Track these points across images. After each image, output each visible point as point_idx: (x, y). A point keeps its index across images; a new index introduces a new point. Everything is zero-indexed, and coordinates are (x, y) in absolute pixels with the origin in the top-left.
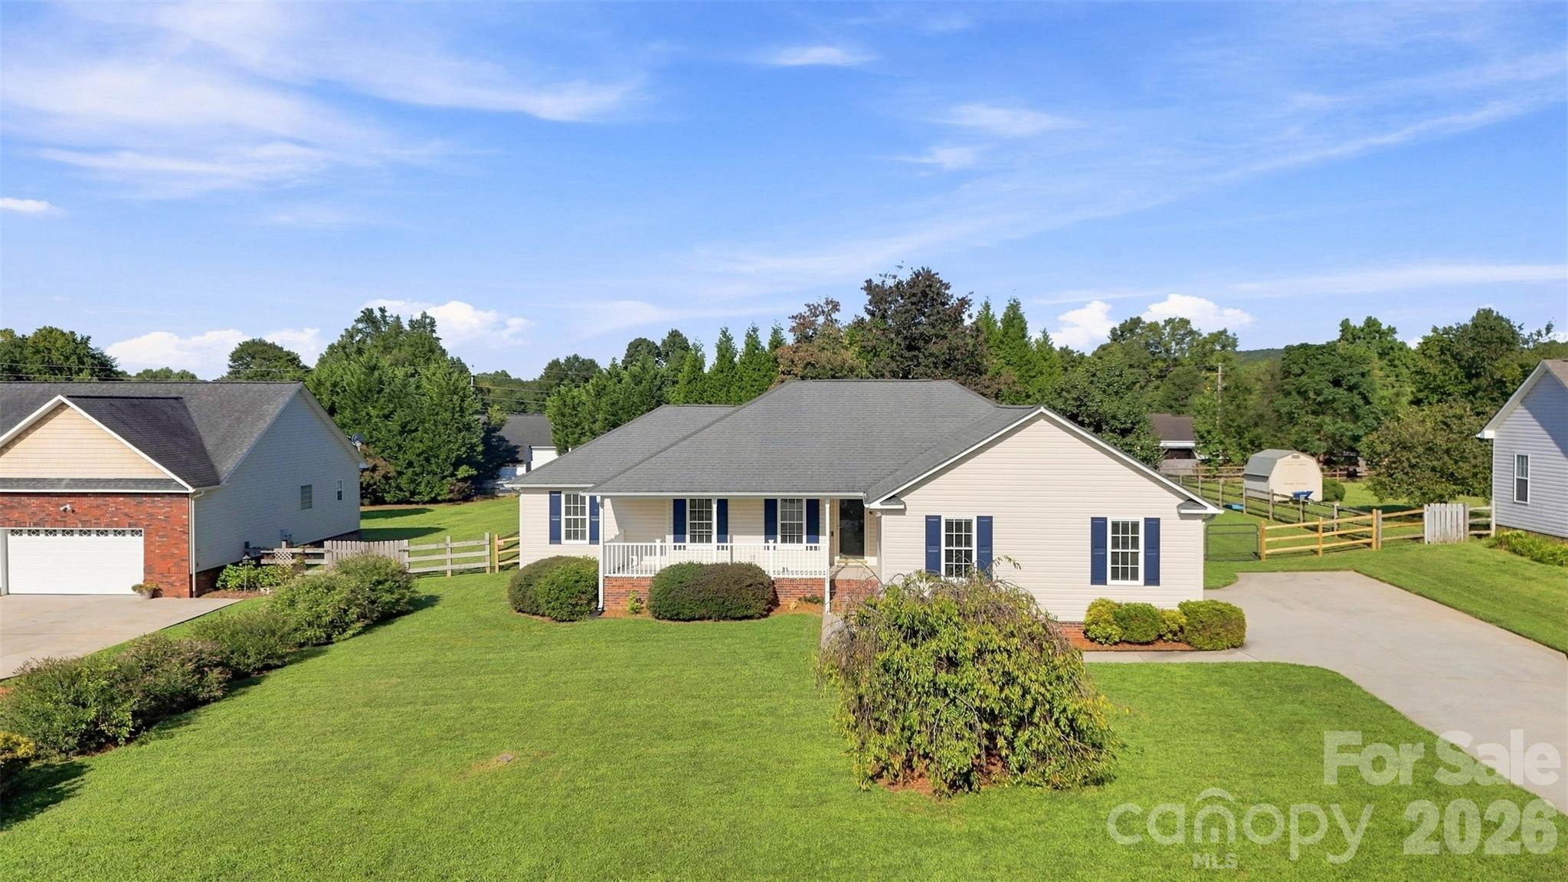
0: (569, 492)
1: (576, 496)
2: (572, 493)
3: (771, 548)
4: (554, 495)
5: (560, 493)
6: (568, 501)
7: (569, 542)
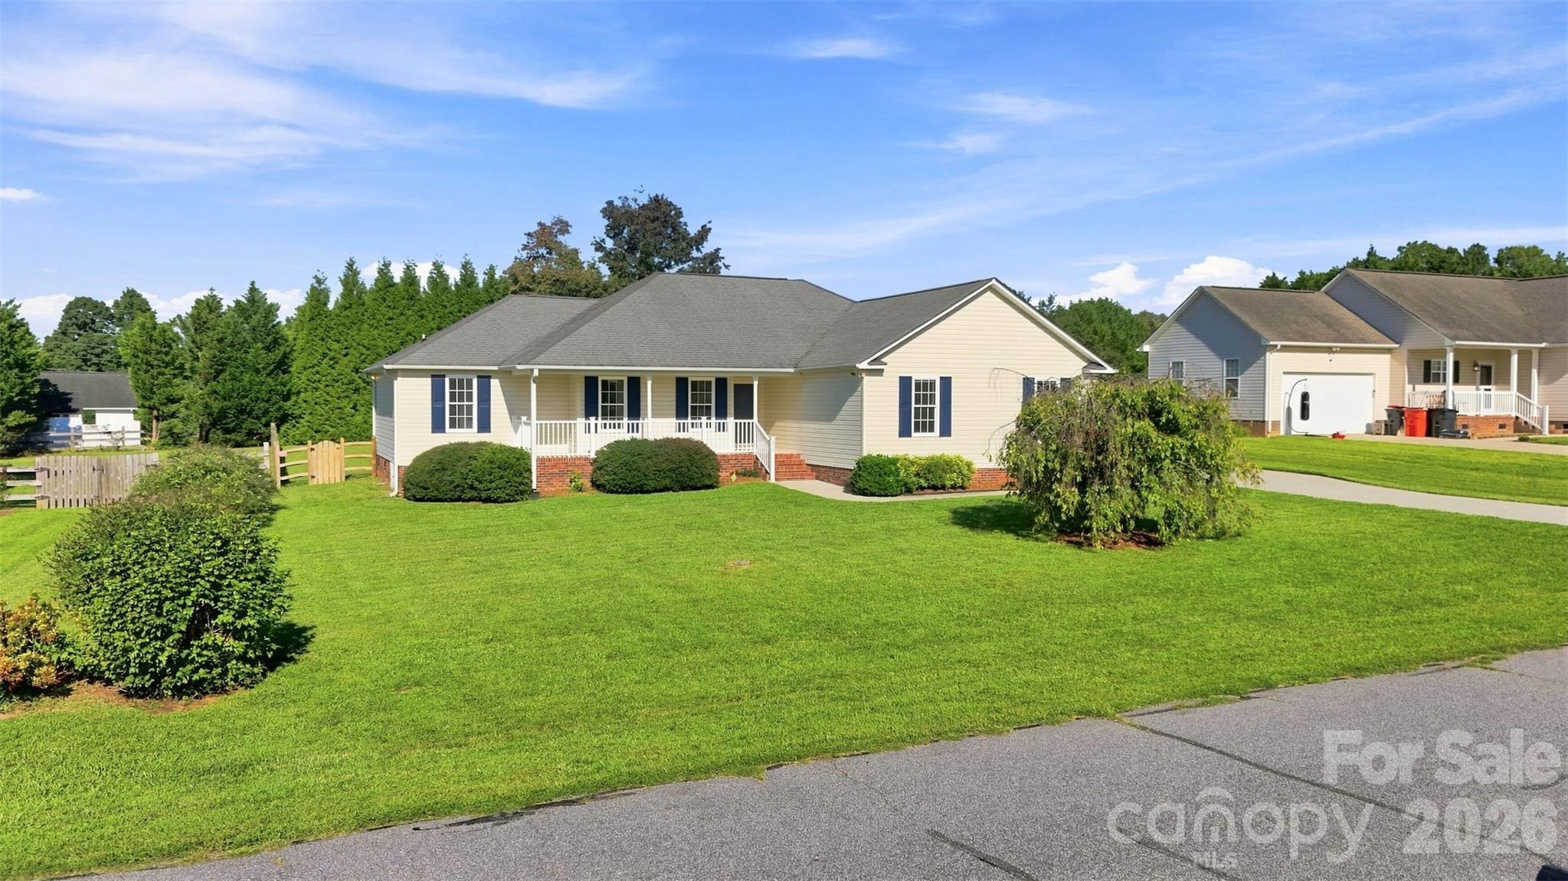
0: (453, 376)
1: (461, 381)
2: (457, 377)
3: (704, 425)
4: (437, 377)
5: (444, 376)
6: (452, 386)
7: (453, 430)
